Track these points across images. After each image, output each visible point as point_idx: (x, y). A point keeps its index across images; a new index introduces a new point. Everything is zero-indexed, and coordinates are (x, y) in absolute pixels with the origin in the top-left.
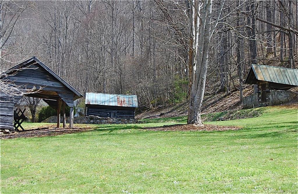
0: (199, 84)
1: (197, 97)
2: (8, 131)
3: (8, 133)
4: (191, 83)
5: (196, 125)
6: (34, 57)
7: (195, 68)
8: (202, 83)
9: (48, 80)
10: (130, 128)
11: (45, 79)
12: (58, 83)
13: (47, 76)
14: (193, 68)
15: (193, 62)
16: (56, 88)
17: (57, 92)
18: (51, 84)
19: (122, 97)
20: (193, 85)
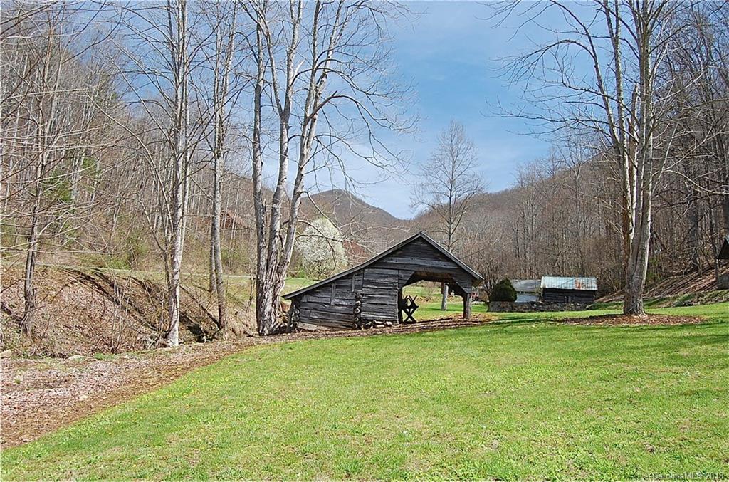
0: (639, 258)
1: (636, 275)
2: (389, 323)
3: (390, 326)
4: (627, 257)
5: (636, 315)
6: (421, 233)
7: (632, 236)
8: (643, 257)
9: (439, 260)
10: (538, 320)
11: (436, 259)
12: (451, 264)
13: (438, 255)
14: (629, 236)
15: (629, 228)
16: (449, 269)
17: (451, 275)
18: (442, 264)
19: (580, 280)
20: (630, 259)
